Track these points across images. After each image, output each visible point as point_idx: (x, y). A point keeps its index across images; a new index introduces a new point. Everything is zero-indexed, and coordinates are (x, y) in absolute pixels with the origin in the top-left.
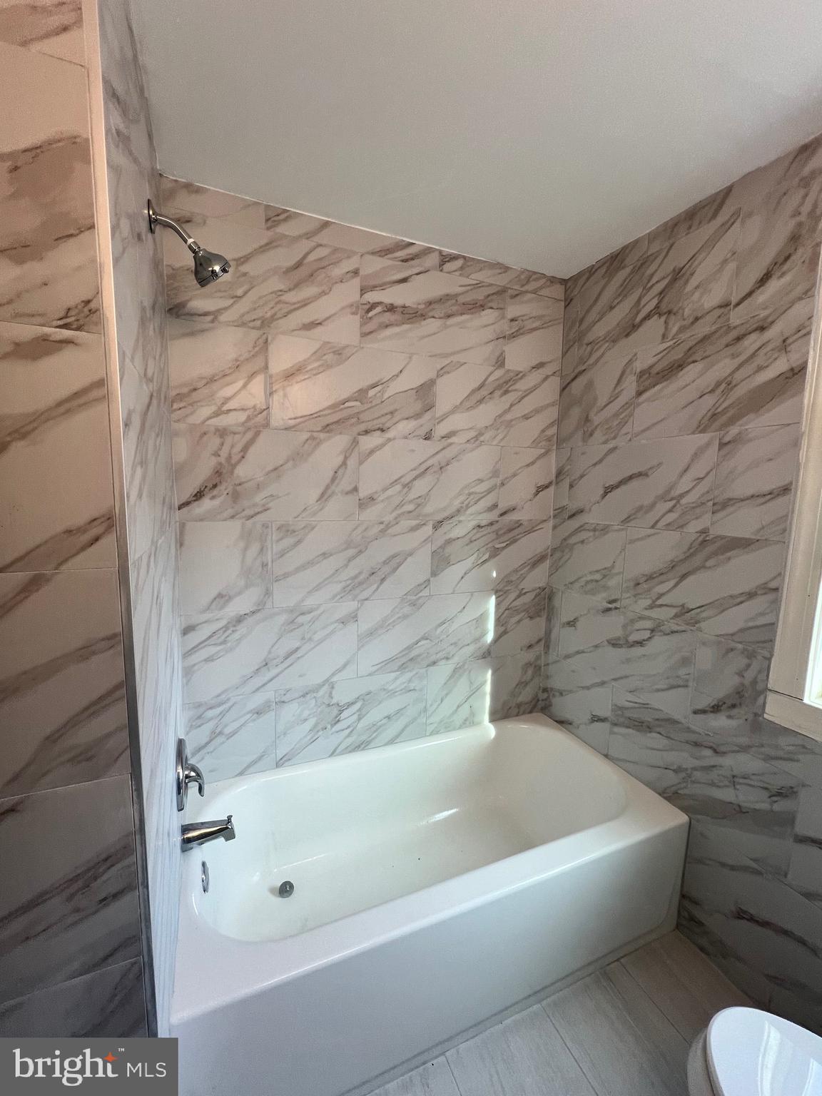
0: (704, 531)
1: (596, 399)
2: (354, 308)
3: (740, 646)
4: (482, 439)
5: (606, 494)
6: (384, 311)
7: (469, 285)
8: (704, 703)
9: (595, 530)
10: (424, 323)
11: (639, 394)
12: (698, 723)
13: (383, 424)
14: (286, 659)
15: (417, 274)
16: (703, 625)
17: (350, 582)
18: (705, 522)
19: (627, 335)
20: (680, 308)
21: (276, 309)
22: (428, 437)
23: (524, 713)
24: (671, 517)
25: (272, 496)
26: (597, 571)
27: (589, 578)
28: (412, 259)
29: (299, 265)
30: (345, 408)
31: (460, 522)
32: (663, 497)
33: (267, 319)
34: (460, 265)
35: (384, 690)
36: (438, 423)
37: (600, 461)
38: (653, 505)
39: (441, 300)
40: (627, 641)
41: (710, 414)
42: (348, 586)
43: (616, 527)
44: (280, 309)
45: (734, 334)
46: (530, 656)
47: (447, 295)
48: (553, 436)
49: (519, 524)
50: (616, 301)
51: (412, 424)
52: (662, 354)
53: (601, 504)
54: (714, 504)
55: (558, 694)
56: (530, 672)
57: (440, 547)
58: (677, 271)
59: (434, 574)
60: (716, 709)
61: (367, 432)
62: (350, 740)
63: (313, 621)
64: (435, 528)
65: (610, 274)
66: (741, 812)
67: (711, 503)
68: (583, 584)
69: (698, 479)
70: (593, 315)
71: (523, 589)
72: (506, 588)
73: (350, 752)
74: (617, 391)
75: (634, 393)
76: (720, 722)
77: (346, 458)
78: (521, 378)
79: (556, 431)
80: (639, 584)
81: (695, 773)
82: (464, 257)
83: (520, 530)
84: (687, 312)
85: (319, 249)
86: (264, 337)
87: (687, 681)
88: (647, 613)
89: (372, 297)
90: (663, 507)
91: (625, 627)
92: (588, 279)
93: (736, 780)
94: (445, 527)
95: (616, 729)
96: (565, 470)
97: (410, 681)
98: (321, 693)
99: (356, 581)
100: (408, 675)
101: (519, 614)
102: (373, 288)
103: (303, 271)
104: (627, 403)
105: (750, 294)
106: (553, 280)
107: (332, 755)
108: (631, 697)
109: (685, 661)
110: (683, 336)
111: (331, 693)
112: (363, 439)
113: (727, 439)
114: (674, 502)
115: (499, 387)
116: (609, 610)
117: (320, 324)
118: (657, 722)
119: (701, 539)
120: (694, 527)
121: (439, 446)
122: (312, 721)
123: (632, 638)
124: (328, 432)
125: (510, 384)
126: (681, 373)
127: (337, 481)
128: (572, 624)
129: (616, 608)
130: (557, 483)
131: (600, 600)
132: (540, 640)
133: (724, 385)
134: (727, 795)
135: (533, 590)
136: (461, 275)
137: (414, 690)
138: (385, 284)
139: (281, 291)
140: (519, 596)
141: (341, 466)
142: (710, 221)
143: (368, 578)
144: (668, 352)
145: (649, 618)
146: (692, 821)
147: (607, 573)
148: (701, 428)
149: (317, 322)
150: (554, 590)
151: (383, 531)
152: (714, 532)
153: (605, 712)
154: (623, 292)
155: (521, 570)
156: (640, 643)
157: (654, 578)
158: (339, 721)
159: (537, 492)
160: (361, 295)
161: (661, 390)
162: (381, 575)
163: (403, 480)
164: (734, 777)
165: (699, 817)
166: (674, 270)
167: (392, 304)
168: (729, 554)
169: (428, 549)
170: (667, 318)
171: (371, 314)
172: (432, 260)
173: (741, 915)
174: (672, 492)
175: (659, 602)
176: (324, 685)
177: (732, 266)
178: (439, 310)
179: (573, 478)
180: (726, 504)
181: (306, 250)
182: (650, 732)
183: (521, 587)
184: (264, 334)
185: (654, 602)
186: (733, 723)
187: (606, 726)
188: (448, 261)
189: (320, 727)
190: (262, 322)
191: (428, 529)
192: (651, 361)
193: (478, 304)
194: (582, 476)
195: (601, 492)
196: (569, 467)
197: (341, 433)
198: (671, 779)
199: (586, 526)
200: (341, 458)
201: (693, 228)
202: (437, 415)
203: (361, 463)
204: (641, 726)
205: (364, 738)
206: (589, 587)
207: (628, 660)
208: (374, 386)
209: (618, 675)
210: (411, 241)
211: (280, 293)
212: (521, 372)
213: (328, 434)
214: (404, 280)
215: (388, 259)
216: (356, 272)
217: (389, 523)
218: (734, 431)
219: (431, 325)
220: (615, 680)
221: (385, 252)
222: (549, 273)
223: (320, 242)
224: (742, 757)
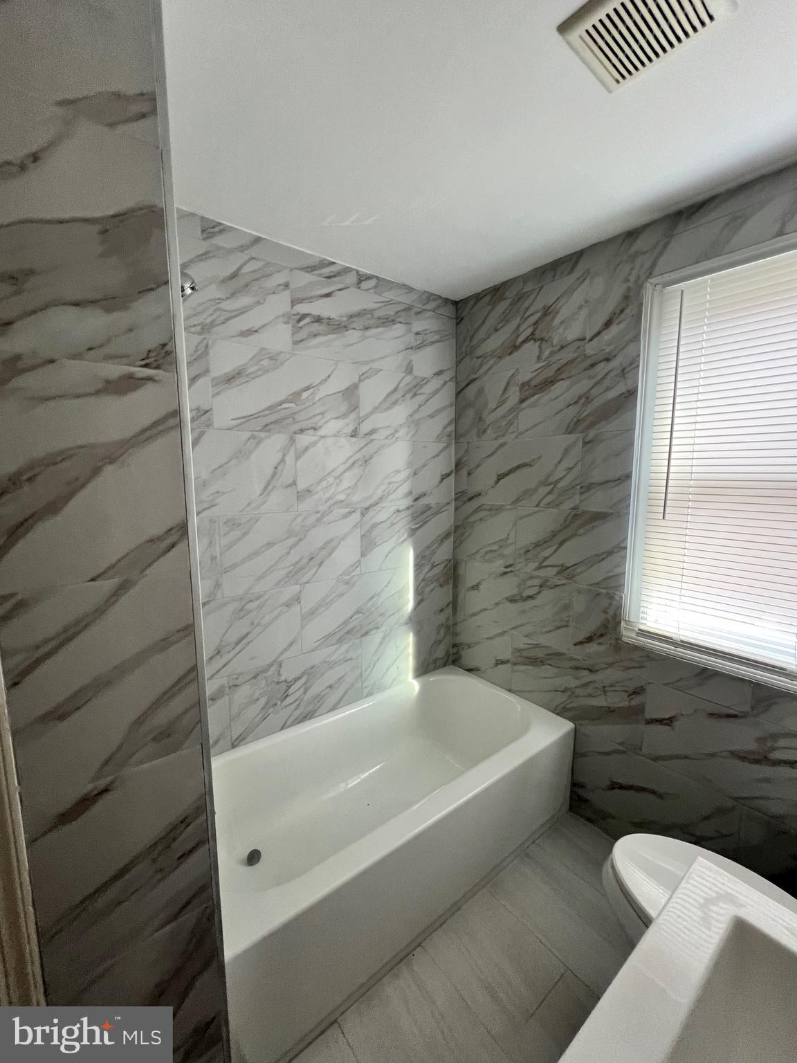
0: (575, 508)
1: (486, 404)
2: (287, 318)
3: (604, 591)
4: (397, 435)
5: (498, 480)
6: (313, 322)
7: (382, 302)
8: (581, 637)
9: (490, 510)
10: (347, 333)
11: (522, 401)
12: (577, 652)
13: (316, 424)
14: (237, 645)
15: (340, 290)
16: (577, 578)
17: (292, 568)
18: (576, 500)
19: (511, 353)
20: (550, 337)
21: (215, 316)
22: (354, 434)
23: (439, 667)
24: (550, 498)
25: (218, 492)
26: (495, 543)
27: (487, 549)
28: (334, 276)
29: (234, 276)
30: (282, 409)
31: (382, 507)
32: (544, 483)
33: (206, 325)
34: (374, 285)
35: (326, 662)
36: (362, 422)
37: (493, 454)
38: (536, 488)
39: (359, 314)
40: (522, 597)
41: (575, 419)
42: (290, 572)
43: (508, 507)
44: (219, 316)
45: (589, 362)
46: (442, 618)
47: (365, 310)
48: (452, 432)
49: (428, 507)
50: (501, 325)
51: (341, 423)
52: (537, 372)
53: (495, 488)
54: (581, 487)
55: (466, 647)
56: (442, 632)
57: (368, 531)
58: (547, 309)
59: (363, 555)
60: (589, 639)
61: (302, 431)
62: (297, 713)
63: (260, 607)
64: (363, 515)
65: (493, 304)
66: (610, 711)
67: (578, 487)
68: (483, 554)
69: (569, 469)
70: (482, 334)
71: (434, 562)
72: (421, 563)
73: (299, 723)
74: (503, 398)
75: (517, 400)
76: (593, 648)
77: (284, 455)
78: (426, 384)
79: (454, 429)
80: (528, 551)
81: (577, 689)
82: (377, 278)
83: (429, 513)
84: (555, 342)
85: (252, 262)
86: (205, 342)
87: (568, 621)
88: (537, 573)
89: (302, 308)
90: (543, 490)
91: (519, 586)
92: (475, 304)
93: (607, 689)
94: (371, 513)
95: (517, 667)
96: (464, 461)
97: (347, 651)
98: (270, 673)
99: (298, 566)
100: (345, 647)
101: (432, 583)
102: (301, 301)
103: (239, 282)
104: (512, 408)
105: (598, 333)
106: (446, 301)
107: (282, 728)
108: (528, 641)
109: (567, 607)
110: (553, 359)
111: (279, 671)
112: (299, 437)
113: (588, 439)
114: (552, 486)
115: (409, 391)
116: (506, 573)
117: (256, 331)
118: (547, 657)
119: (573, 513)
120: (567, 505)
121: (363, 442)
122: (263, 701)
123: (525, 594)
124: (268, 431)
125: (417, 388)
126: (554, 387)
127: (277, 477)
128: (475, 587)
129: (512, 572)
130: (456, 472)
131: (498, 565)
132: (448, 604)
133: (583, 400)
134: (600, 702)
135: (442, 562)
136: (375, 293)
137: (351, 659)
138: (312, 297)
139: (219, 299)
140: (431, 569)
141: (281, 461)
142: (569, 274)
143: (308, 563)
144: (542, 371)
145: (538, 577)
146: (577, 726)
147: (503, 543)
148: (569, 431)
149: (253, 330)
150: (459, 561)
151: (319, 520)
152: (583, 508)
153: (507, 655)
154: (505, 319)
155: (432, 546)
156: (531, 597)
157: (540, 545)
158: (287, 696)
159: (442, 480)
160: (292, 306)
161: (539, 399)
162: (318, 560)
163: (333, 474)
164: (604, 687)
165: (583, 722)
166: (544, 308)
167: (319, 316)
168: (594, 524)
169: (357, 533)
170: (541, 343)
171: (301, 324)
172: (351, 279)
173: (614, 786)
174: (551, 478)
175: (544, 564)
176: (273, 665)
177: (585, 312)
178: (358, 323)
179: (470, 468)
180: (590, 487)
181: (242, 262)
182: (543, 665)
183: (432, 561)
184: (205, 339)
185: (541, 564)
186: (602, 648)
187: (508, 666)
188: (364, 280)
189: (271, 704)
190: (202, 328)
191: (357, 516)
192: (529, 376)
193: (390, 319)
194: (478, 466)
195: (495, 479)
196: (466, 458)
197: (279, 433)
198: (561, 698)
199: (484, 507)
200: (279, 456)
201: (556, 278)
202: (361, 415)
203: (297, 458)
204: (535, 662)
205: (310, 708)
206: (489, 556)
207: (523, 612)
208: (307, 389)
209: (516, 624)
210: (333, 260)
211: (219, 301)
212: (426, 378)
213: (267, 434)
214: (328, 295)
215: (314, 275)
216: (287, 286)
217: (324, 512)
218: (592, 434)
219: (352, 336)
220: (514, 628)
221: (311, 269)
222: (444, 296)
223: (253, 255)
224: (609, 671)
